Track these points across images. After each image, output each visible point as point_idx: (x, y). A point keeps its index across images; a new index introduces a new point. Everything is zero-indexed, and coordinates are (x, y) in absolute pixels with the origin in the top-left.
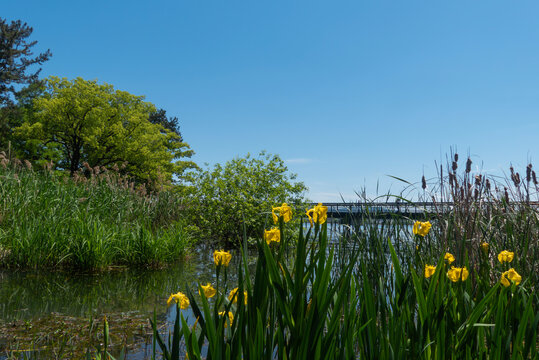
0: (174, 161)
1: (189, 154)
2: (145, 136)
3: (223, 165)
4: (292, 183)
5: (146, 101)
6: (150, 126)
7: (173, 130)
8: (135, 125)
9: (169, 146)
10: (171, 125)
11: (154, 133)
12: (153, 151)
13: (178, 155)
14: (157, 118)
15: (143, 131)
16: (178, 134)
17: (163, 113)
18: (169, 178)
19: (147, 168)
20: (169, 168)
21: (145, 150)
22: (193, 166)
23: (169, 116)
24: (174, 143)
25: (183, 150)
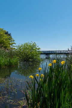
0: (10, 43)
1: (14, 41)
2: (4, 37)
3: (23, 44)
4: (38, 48)
5: (4, 30)
6: (5, 35)
7: (10, 36)
8: (2, 35)
9: (9, 39)
10: (10, 35)
11: (6, 37)
12: (6, 40)
13: (11, 41)
14: (7, 33)
15: (4, 36)
16: (11, 37)
17: (8, 32)
18: (9, 46)
19: (5, 44)
20: (10, 44)
21: (4, 40)
22: (15, 43)
23: (9, 33)
24: (10, 38)
25: (12, 40)
